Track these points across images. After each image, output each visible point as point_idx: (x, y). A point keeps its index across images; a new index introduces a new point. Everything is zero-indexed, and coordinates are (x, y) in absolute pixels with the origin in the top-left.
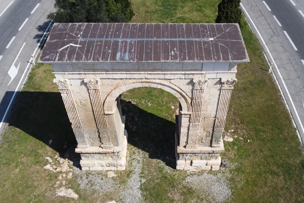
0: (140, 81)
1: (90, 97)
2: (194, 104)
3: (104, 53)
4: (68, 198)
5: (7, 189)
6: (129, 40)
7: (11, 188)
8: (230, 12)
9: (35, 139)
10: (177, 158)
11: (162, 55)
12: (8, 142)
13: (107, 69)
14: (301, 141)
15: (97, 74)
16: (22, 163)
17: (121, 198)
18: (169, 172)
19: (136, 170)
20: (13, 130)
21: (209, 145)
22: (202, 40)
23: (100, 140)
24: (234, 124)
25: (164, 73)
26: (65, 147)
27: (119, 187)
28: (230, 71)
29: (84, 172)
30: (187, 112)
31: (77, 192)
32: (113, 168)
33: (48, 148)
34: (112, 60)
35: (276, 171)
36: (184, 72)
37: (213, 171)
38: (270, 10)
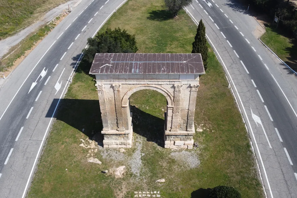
0: (144, 85)
1: (114, 95)
2: (175, 100)
3: (125, 69)
4: (95, 163)
5: (57, 157)
6: (138, 62)
7: (59, 156)
8: (200, 47)
9: (74, 128)
10: (165, 139)
11: (157, 70)
12: (57, 129)
13: (126, 78)
14: (247, 131)
15: (120, 81)
16: (66, 142)
17: (129, 164)
18: (160, 149)
19: (138, 148)
20: (59, 122)
21: (185, 130)
22: (179, 62)
23: (117, 125)
24: (203, 120)
25: (158, 80)
26: (93, 133)
27: (128, 158)
28: (195, 80)
29: (105, 149)
30: (171, 106)
31: (100, 160)
32: (124, 146)
33: (82, 134)
34: (130, 73)
35: (230, 149)
36: (169, 80)
37: (189, 149)
38: (231, 46)
